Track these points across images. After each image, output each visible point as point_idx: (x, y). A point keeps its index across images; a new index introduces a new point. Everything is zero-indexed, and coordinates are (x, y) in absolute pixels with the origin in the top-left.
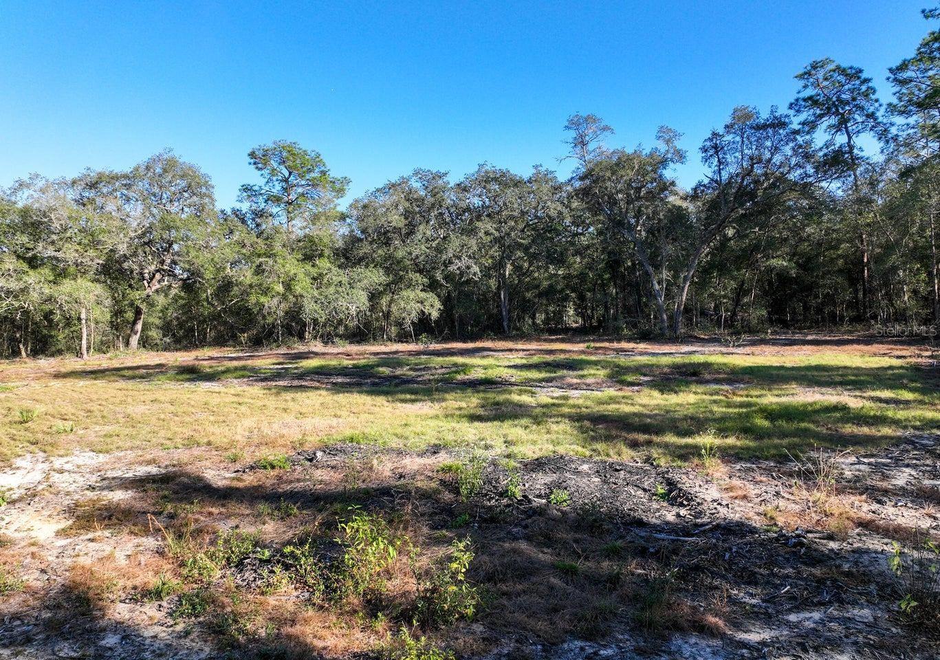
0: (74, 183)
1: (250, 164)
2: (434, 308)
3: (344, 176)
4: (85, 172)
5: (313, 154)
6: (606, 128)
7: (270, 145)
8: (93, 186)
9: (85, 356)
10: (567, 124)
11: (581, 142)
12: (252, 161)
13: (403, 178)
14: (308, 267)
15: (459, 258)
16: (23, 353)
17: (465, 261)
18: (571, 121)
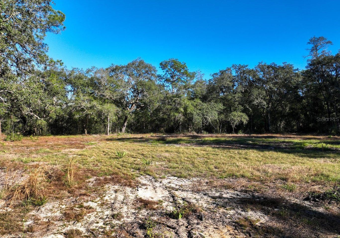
0: (107, 69)
1: (160, 67)
2: (245, 119)
3: (194, 72)
4: (111, 65)
5: (183, 64)
6: (329, 42)
7: (168, 60)
8: (113, 71)
9: (108, 134)
10: (309, 41)
11: (315, 49)
12: (160, 66)
13: (228, 68)
14: (193, 102)
15: (257, 99)
16: (86, 133)
17: (259, 100)
18: (311, 40)
